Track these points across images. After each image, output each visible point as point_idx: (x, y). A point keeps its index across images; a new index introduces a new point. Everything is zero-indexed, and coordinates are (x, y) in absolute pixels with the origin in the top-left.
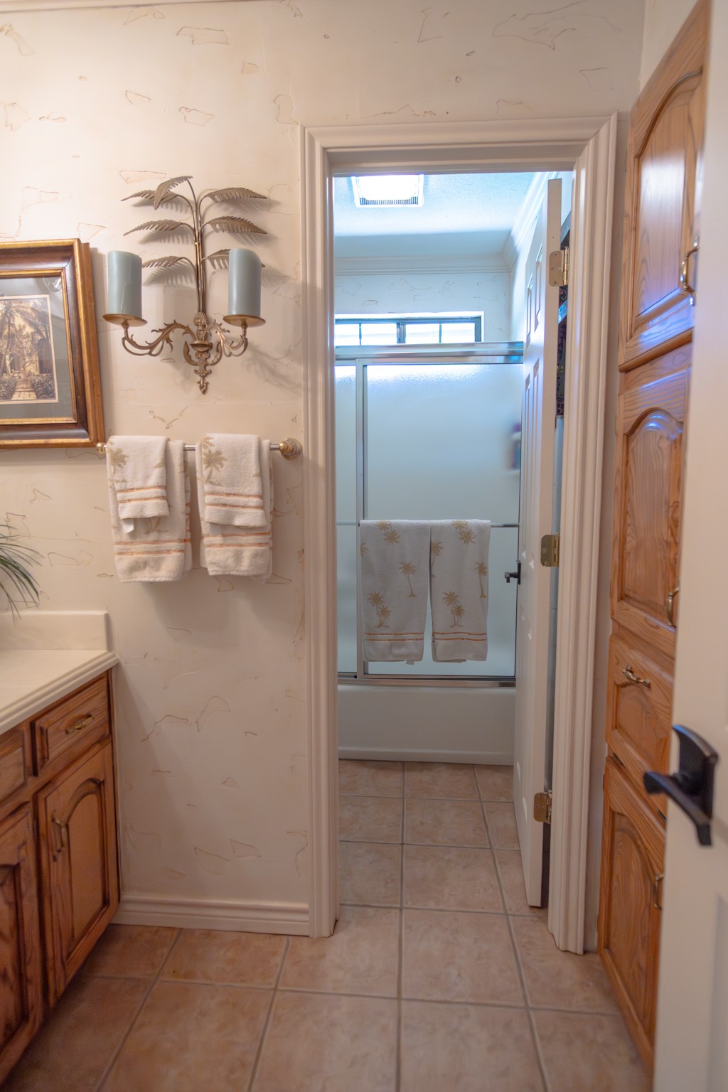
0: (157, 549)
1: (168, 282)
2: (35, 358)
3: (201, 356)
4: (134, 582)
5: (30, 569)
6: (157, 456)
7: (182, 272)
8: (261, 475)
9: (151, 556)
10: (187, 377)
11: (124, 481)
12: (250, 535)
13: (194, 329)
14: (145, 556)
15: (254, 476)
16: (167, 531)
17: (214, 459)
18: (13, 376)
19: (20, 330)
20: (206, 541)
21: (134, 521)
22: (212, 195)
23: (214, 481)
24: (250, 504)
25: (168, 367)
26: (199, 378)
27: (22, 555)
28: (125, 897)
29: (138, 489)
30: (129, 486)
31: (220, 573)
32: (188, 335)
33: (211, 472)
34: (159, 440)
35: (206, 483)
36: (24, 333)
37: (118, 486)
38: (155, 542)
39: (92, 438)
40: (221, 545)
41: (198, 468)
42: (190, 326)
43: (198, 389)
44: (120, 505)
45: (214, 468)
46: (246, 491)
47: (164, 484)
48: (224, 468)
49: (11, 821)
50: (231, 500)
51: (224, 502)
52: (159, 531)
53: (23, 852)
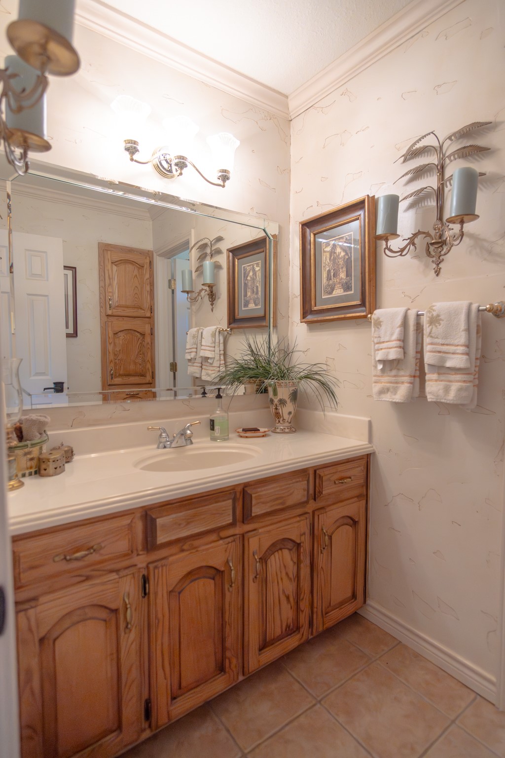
0: (395, 381)
1: (419, 206)
2: (344, 269)
3: (437, 250)
4: (381, 401)
5: (336, 390)
6: (399, 321)
7: (427, 196)
8: (468, 330)
9: (392, 385)
10: (427, 266)
11: (379, 337)
12: (458, 374)
13: (433, 233)
14: (388, 385)
15: (463, 331)
16: (402, 369)
17: (435, 320)
18: (334, 281)
19: (339, 255)
20: (427, 377)
21: (384, 362)
22: (450, 138)
23: (433, 335)
24: (458, 351)
25: (416, 262)
26: (434, 266)
27: (332, 382)
28: (368, 602)
29: (387, 342)
30: (382, 340)
31: (434, 400)
32: (428, 238)
33: (432, 329)
34: (401, 310)
35: (428, 336)
36: (340, 256)
37: (376, 340)
38: (395, 376)
39: (367, 312)
40: (436, 381)
41: (424, 327)
42: (430, 232)
43: (434, 273)
44: (377, 352)
45: (434, 326)
46: (456, 342)
47: (402, 339)
48: (441, 326)
49: (298, 519)
50: (445, 348)
51: (439, 350)
52: (398, 369)
53: (303, 538)
